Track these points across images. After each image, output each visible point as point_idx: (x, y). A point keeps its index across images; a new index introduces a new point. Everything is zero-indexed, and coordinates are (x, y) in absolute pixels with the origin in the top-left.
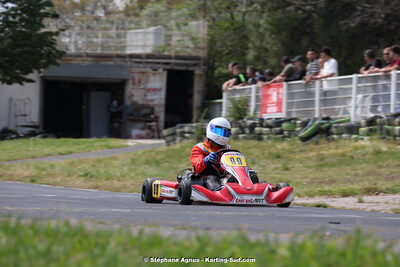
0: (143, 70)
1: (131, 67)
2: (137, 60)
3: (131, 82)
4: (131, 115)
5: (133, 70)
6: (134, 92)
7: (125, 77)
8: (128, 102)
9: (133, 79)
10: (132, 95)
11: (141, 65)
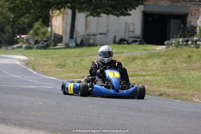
0: (197, 8)
1: (190, 6)
2: (194, 3)
3: (190, 15)
4: (189, 32)
5: (192, 8)
6: (192, 20)
7: (187, 12)
8: (188, 25)
9: (192, 13)
10: (191, 22)
11: (196, 6)
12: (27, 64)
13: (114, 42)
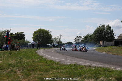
12: (95, 49)
13: (110, 46)
